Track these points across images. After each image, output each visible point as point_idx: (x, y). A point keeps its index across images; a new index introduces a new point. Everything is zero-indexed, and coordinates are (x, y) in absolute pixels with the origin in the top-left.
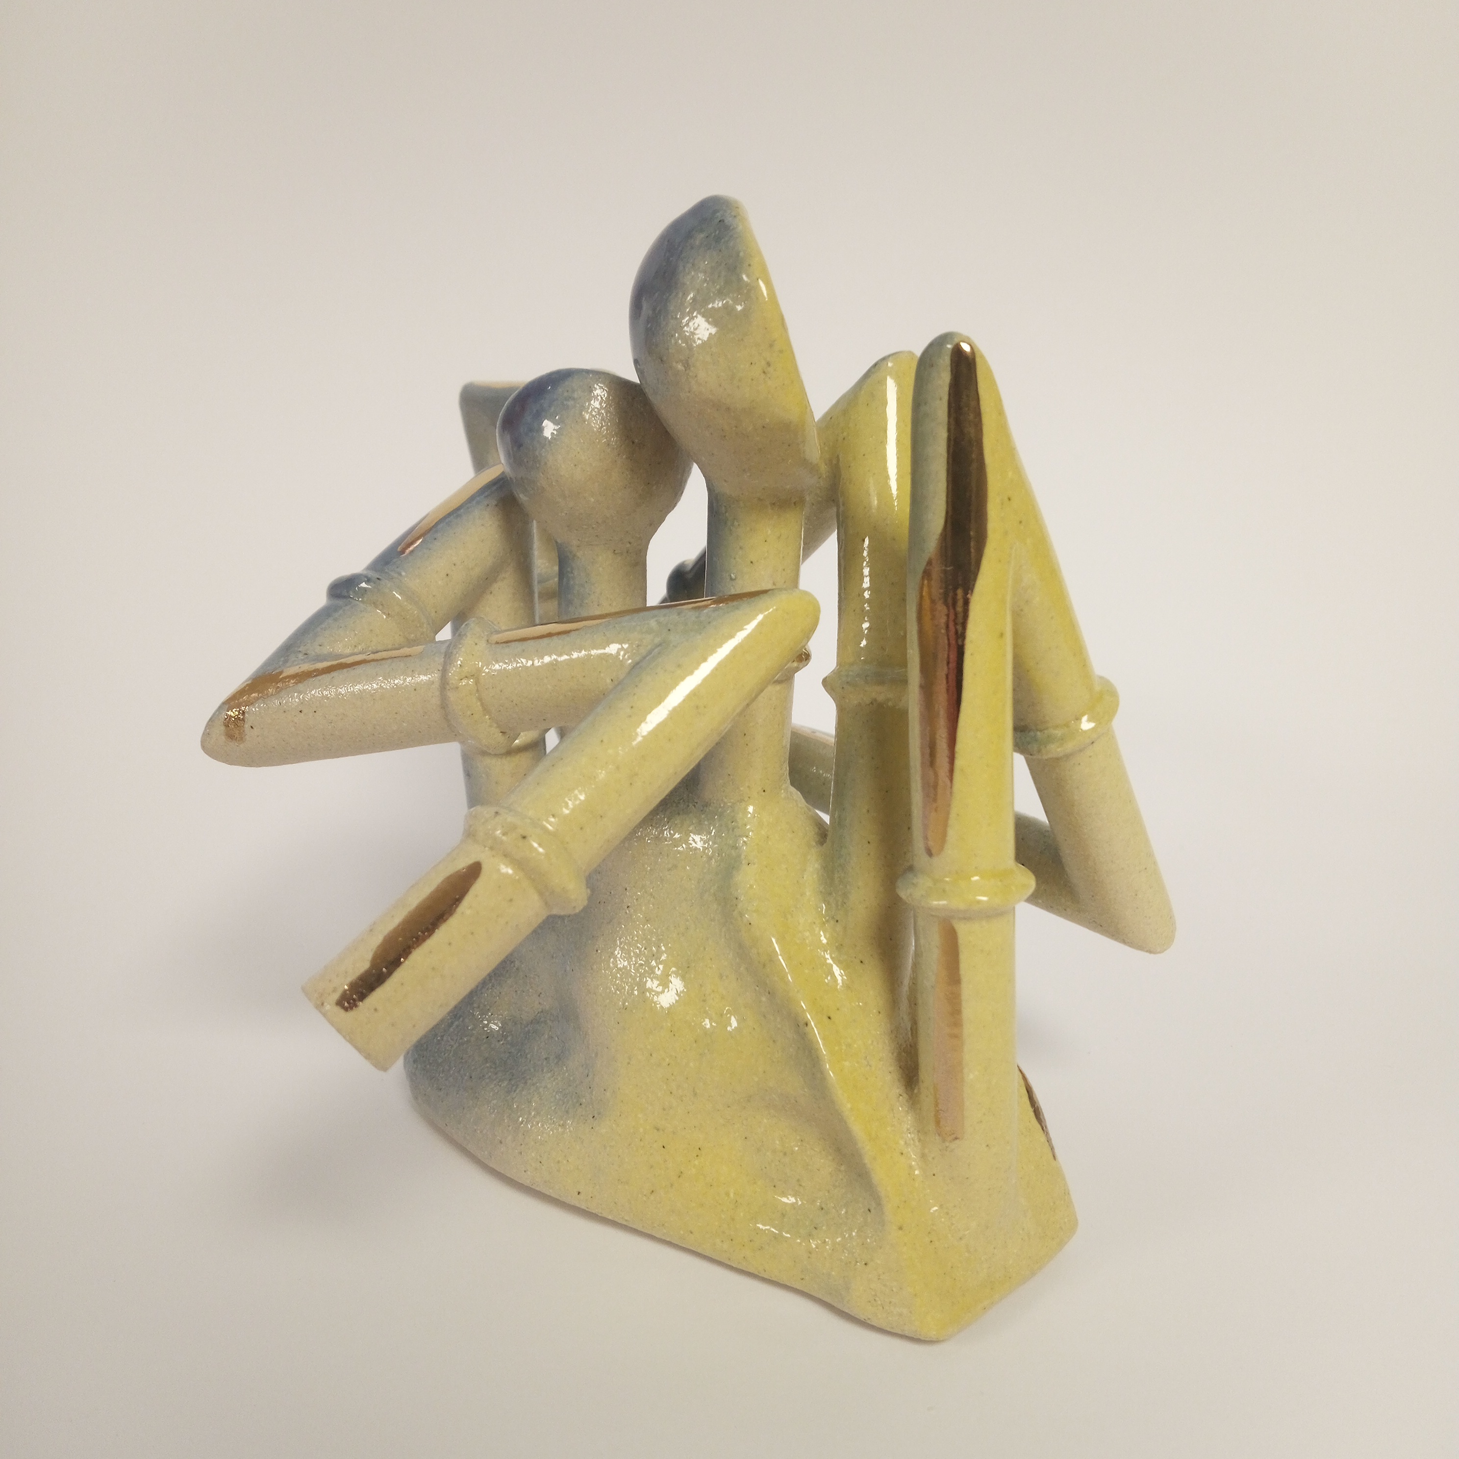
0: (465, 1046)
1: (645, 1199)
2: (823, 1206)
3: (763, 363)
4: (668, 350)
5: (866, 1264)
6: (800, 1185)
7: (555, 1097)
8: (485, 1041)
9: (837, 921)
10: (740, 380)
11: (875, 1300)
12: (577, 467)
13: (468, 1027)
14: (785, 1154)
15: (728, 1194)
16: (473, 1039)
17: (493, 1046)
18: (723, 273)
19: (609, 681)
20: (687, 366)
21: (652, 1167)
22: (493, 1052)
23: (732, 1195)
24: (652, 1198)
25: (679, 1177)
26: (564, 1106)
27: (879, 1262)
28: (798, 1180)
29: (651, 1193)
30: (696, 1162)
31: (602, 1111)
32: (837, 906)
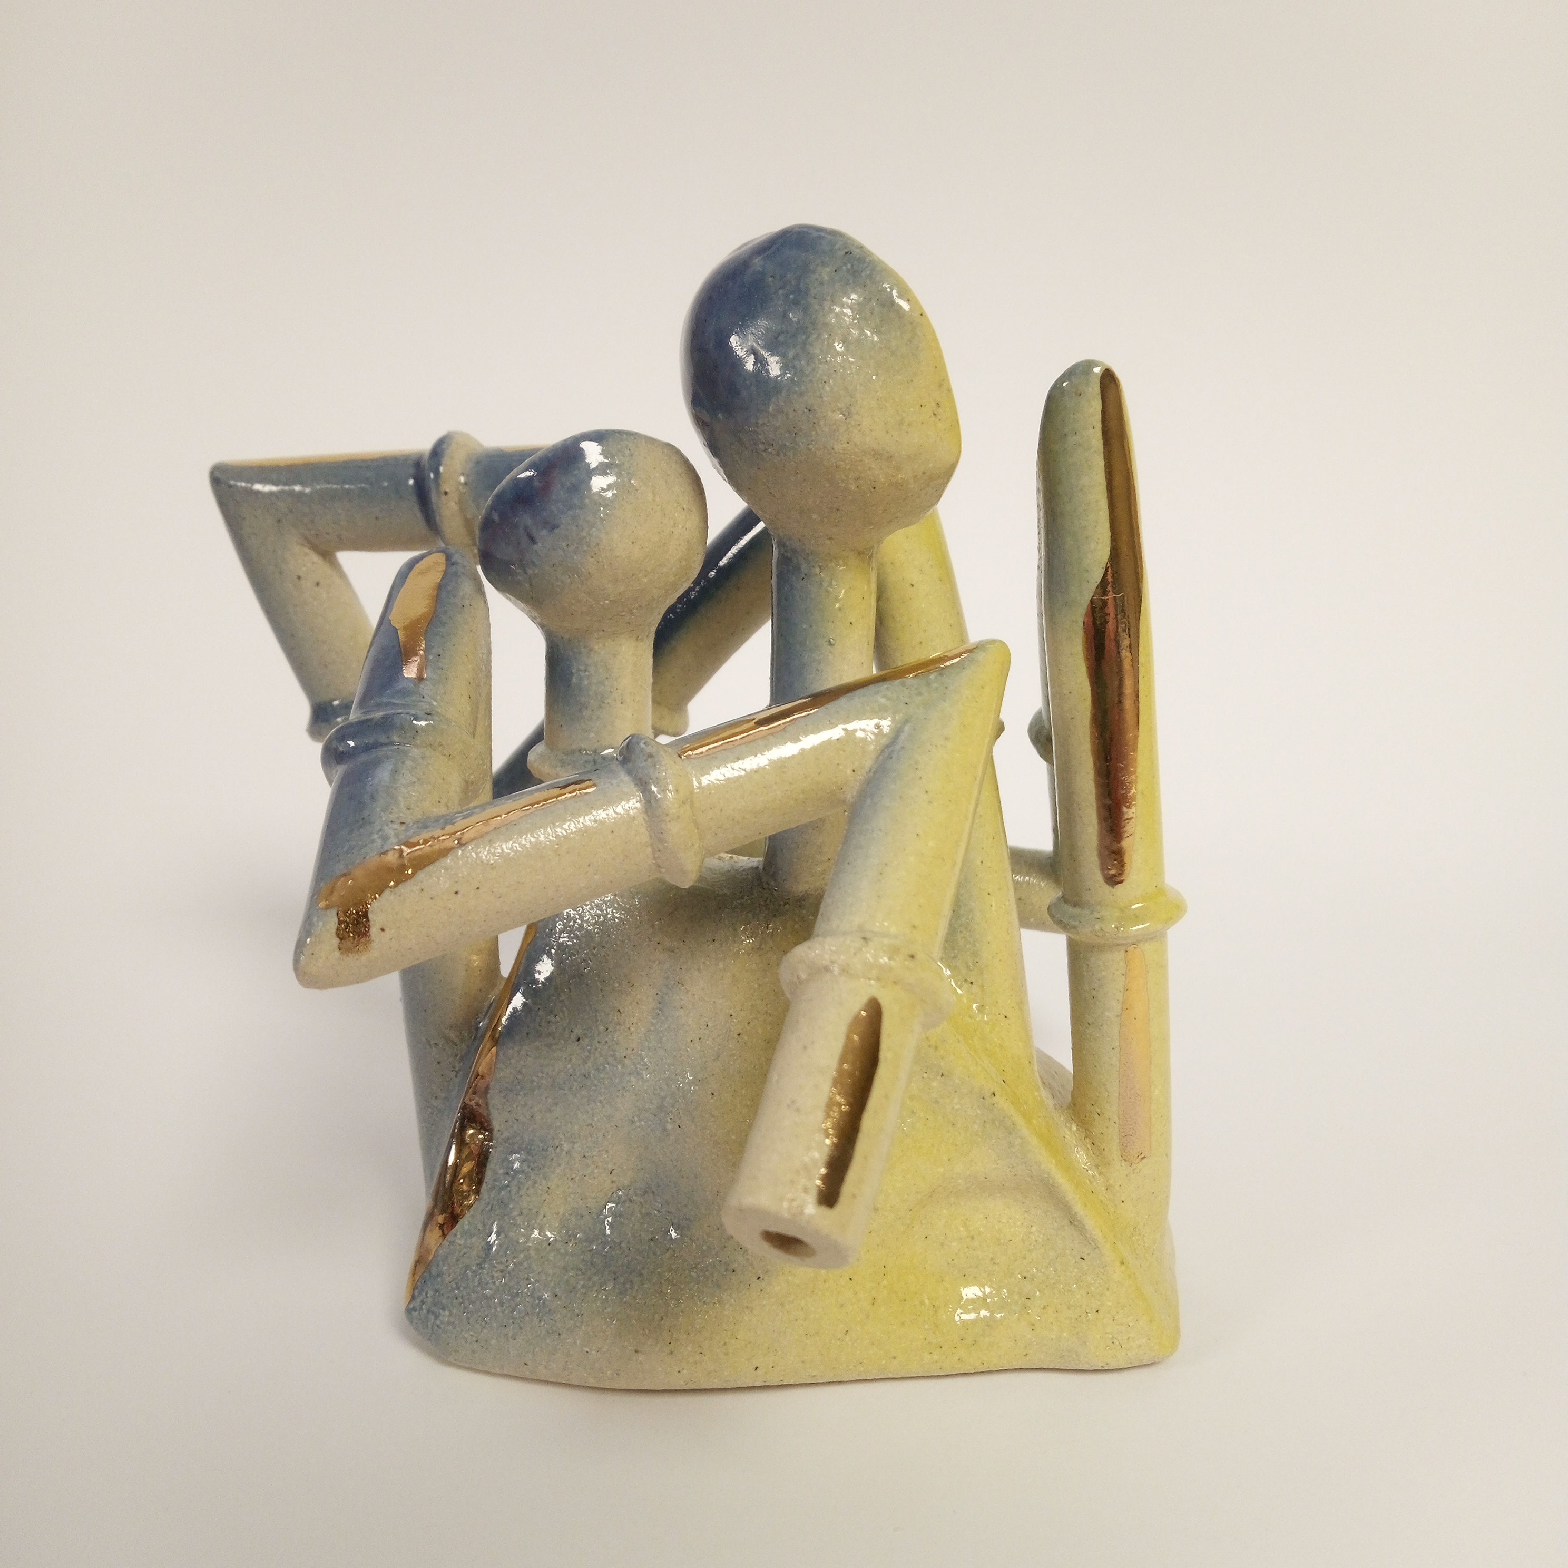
0: (525, 1264)
1: (839, 1343)
2: (1025, 1274)
3: (933, 404)
4: (822, 398)
5: (1097, 1311)
6: (994, 1263)
7: (690, 1275)
8: (548, 1249)
9: (972, 983)
10: (909, 425)
11: (1113, 1343)
12: (635, 544)
13: (518, 1242)
14: (973, 1238)
15: (922, 1303)
16: (532, 1253)
17: (562, 1251)
18: (877, 310)
19: (849, 772)
20: (848, 414)
21: (842, 1306)
22: (567, 1257)
23: (927, 1302)
24: (848, 1338)
25: (873, 1304)
26: (710, 1280)
27: (1110, 1304)
28: (992, 1259)
29: (846, 1334)
30: (885, 1282)
31: (769, 1267)
32: (968, 967)
